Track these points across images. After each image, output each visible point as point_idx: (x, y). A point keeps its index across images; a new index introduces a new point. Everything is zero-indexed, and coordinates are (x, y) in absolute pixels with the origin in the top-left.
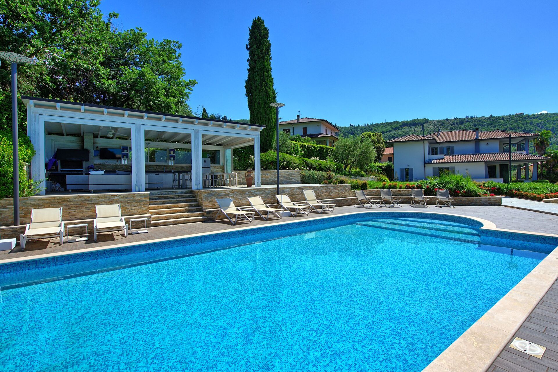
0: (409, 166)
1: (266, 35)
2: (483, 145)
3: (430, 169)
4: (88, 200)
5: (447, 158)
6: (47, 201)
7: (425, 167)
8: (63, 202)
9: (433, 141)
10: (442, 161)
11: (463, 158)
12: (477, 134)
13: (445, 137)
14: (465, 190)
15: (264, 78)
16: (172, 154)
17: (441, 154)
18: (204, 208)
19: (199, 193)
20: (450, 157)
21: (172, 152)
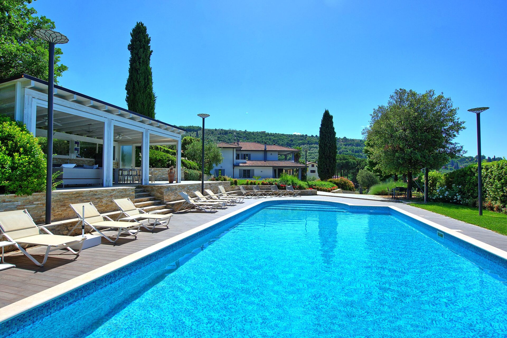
0: (222, 167)
1: (148, 41)
2: (269, 154)
3: (237, 170)
5: (249, 163)
6: (67, 196)
7: (233, 168)
8: (78, 197)
9: (239, 149)
10: (246, 165)
11: (259, 163)
12: (265, 147)
13: (246, 146)
14: (298, 185)
15: (148, 81)
16: (76, 147)
17: (242, 159)
18: (165, 201)
19: (157, 188)
20: (251, 162)
21: (76, 145)
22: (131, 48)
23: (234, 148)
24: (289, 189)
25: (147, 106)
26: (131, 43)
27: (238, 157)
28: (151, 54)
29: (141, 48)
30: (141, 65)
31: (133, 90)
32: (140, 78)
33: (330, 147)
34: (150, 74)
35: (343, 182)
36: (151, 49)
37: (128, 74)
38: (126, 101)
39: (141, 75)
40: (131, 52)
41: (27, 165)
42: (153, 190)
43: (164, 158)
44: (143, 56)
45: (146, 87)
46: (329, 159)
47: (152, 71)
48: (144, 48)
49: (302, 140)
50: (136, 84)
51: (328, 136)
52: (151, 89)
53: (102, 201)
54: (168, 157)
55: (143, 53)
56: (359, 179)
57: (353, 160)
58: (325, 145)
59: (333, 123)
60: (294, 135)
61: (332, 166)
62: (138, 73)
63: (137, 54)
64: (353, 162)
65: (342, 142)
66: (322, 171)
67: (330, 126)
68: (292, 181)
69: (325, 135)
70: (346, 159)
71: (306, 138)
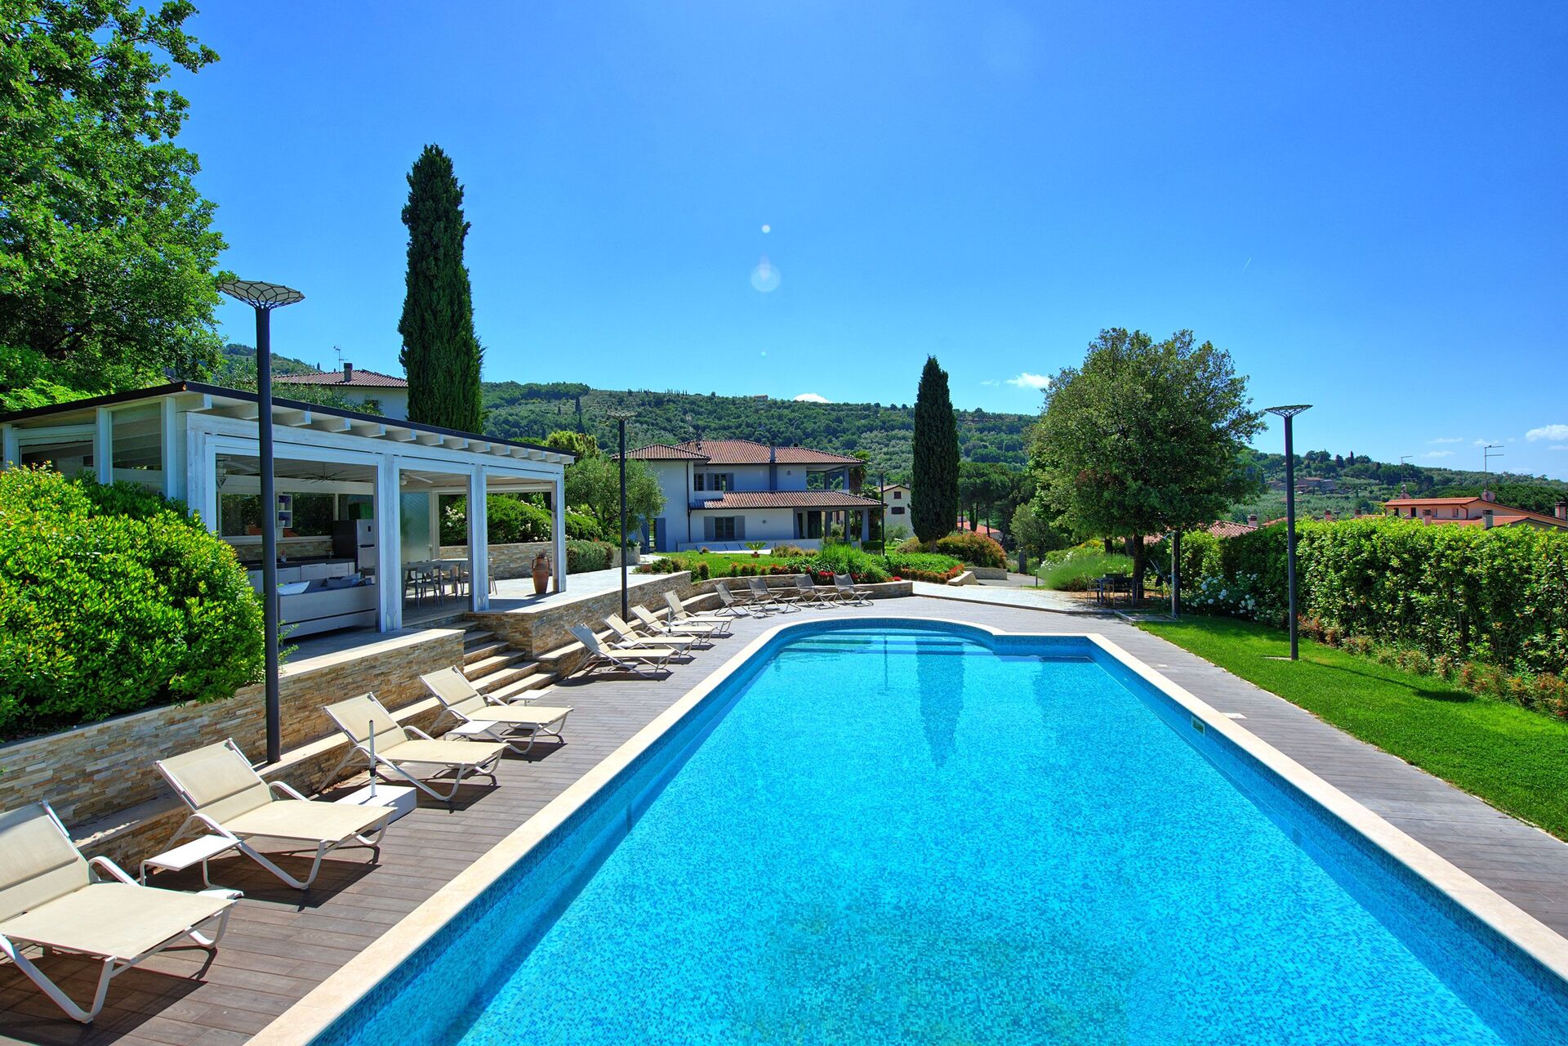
1: (458, 198)
2: (782, 473)
3: (698, 520)
4: (374, 667)
5: (729, 499)
6: (309, 684)
7: (689, 515)
8: (336, 679)
9: (701, 463)
10: (723, 504)
11: (758, 499)
12: (773, 454)
13: (722, 452)
14: (864, 571)
15: (460, 308)
16: (283, 510)
17: (710, 489)
18: (535, 652)
19: (512, 620)
20: (734, 496)
21: (283, 505)
22: (411, 216)
23: (688, 460)
24: (842, 583)
25: (462, 376)
26: (408, 204)
27: (699, 486)
28: (465, 232)
29: (439, 219)
30: (441, 264)
31: (421, 333)
32: (439, 302)
33: (943, 455)
34: (465, 288)
35: (976, 546)
36: (465, 220)
37: (404, 292)
38: (401, 361)
39: (441, 292)
40: (409, 227)
41: (221, 625)
42: (503, 625)
43: (513, 516)
44: (445, 239)
45: (455, 326)
46: (940, 486)
47: (470, 278)
48: (447, 217)
49: (866, 417)
50: (428, 316)
51: (936, 426)
52: (469, 328)
53: (388, 680)
54: (522, 514)
55: (446, 231)
56: (1016, 530)
57: (1002, 477)
58: (929, 449)
59: (948, 391)
60: (844, 404)
61: (947, 504)
62: (432, 288)
63: (429, 235)
64: (1001, 481)
65: (973, 421)
66: (922, 520)
67: (940, 401)
68: (850, 562)
69: (929, 424)
70: (983, 475)
71: (877, 412)
